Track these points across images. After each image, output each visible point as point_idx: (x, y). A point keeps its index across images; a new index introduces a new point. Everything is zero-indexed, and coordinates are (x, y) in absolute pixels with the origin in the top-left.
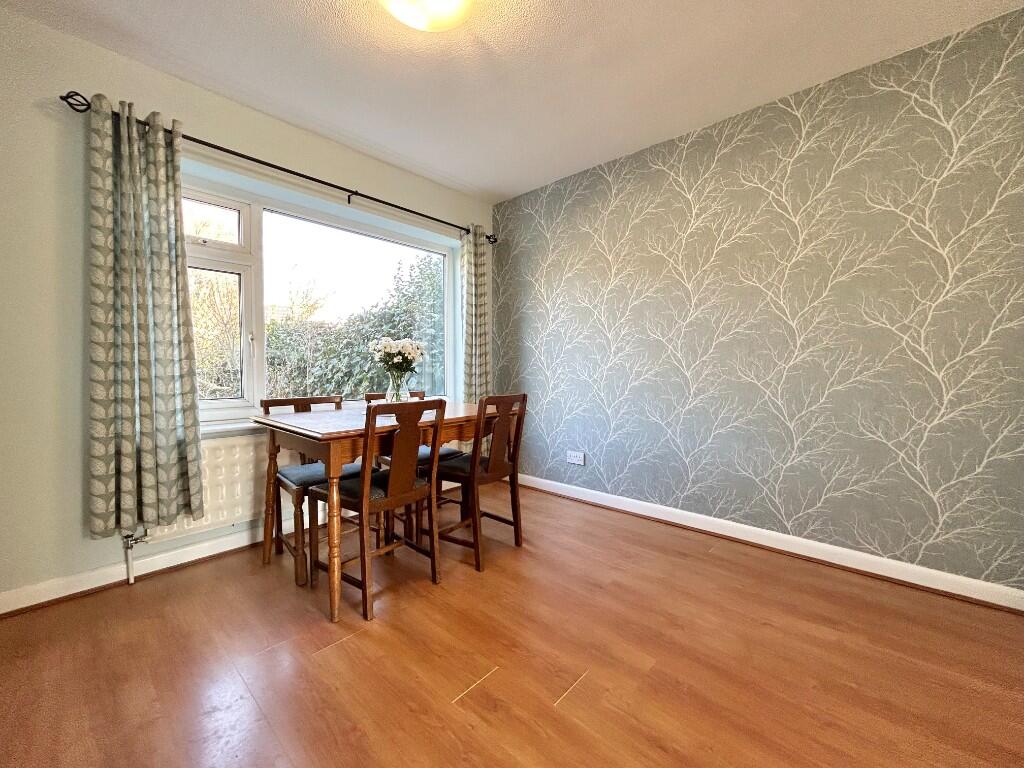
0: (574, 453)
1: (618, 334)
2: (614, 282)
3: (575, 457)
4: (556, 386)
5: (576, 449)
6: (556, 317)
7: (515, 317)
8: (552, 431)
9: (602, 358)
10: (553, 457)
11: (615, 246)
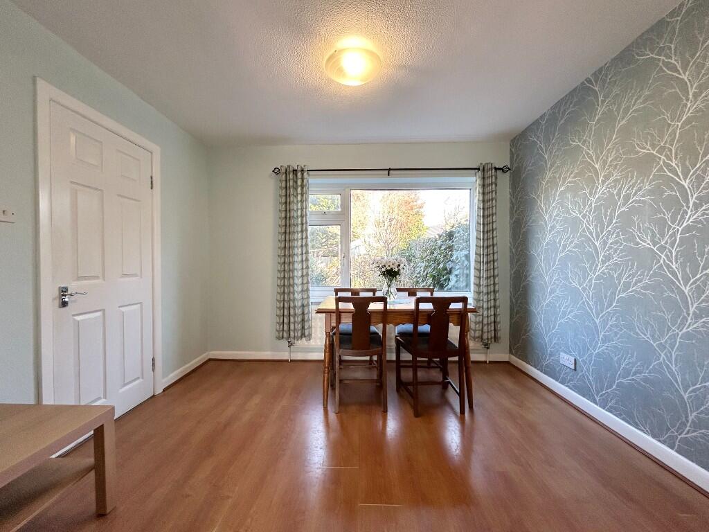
0: (566, 356)
1: (605, 243)
2: (601, 190)
3: (567, 360)
4: (552, 291)
5: (569, 353)
6: (553, 228)
7: (524, 230)
8: (549, 331)
9: (591, 268)
10: (551, 355)
11: (602, 153)
